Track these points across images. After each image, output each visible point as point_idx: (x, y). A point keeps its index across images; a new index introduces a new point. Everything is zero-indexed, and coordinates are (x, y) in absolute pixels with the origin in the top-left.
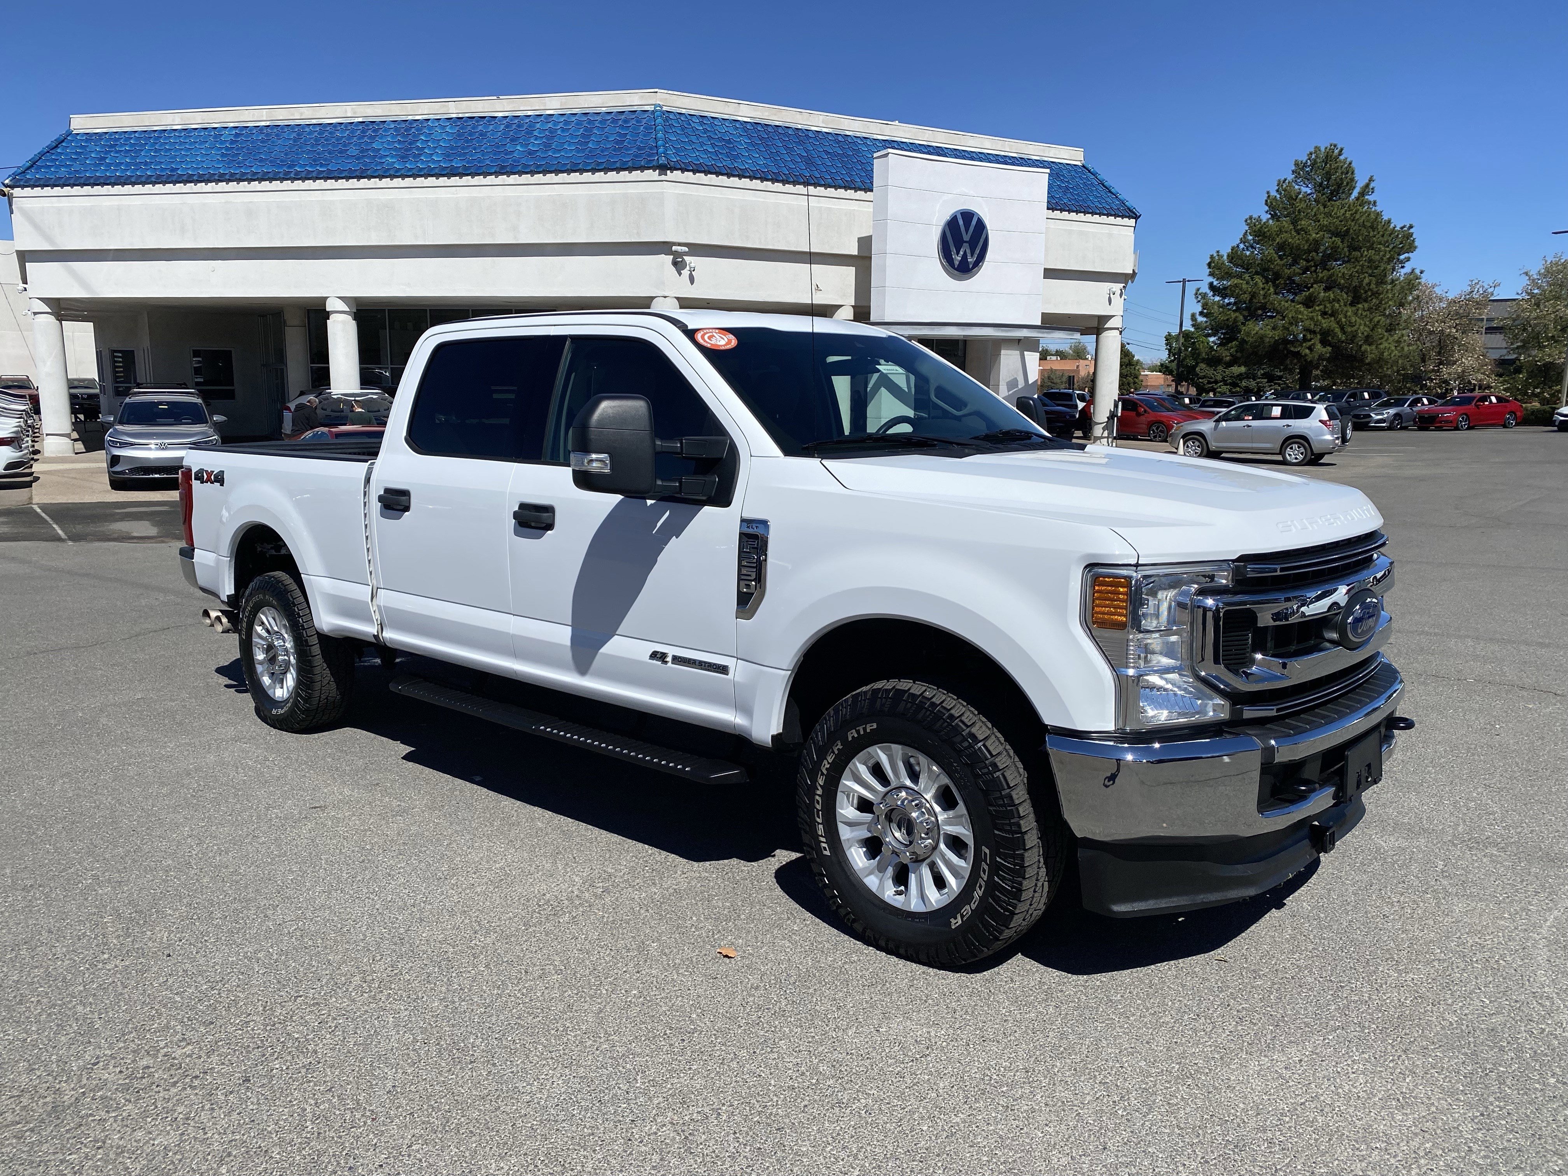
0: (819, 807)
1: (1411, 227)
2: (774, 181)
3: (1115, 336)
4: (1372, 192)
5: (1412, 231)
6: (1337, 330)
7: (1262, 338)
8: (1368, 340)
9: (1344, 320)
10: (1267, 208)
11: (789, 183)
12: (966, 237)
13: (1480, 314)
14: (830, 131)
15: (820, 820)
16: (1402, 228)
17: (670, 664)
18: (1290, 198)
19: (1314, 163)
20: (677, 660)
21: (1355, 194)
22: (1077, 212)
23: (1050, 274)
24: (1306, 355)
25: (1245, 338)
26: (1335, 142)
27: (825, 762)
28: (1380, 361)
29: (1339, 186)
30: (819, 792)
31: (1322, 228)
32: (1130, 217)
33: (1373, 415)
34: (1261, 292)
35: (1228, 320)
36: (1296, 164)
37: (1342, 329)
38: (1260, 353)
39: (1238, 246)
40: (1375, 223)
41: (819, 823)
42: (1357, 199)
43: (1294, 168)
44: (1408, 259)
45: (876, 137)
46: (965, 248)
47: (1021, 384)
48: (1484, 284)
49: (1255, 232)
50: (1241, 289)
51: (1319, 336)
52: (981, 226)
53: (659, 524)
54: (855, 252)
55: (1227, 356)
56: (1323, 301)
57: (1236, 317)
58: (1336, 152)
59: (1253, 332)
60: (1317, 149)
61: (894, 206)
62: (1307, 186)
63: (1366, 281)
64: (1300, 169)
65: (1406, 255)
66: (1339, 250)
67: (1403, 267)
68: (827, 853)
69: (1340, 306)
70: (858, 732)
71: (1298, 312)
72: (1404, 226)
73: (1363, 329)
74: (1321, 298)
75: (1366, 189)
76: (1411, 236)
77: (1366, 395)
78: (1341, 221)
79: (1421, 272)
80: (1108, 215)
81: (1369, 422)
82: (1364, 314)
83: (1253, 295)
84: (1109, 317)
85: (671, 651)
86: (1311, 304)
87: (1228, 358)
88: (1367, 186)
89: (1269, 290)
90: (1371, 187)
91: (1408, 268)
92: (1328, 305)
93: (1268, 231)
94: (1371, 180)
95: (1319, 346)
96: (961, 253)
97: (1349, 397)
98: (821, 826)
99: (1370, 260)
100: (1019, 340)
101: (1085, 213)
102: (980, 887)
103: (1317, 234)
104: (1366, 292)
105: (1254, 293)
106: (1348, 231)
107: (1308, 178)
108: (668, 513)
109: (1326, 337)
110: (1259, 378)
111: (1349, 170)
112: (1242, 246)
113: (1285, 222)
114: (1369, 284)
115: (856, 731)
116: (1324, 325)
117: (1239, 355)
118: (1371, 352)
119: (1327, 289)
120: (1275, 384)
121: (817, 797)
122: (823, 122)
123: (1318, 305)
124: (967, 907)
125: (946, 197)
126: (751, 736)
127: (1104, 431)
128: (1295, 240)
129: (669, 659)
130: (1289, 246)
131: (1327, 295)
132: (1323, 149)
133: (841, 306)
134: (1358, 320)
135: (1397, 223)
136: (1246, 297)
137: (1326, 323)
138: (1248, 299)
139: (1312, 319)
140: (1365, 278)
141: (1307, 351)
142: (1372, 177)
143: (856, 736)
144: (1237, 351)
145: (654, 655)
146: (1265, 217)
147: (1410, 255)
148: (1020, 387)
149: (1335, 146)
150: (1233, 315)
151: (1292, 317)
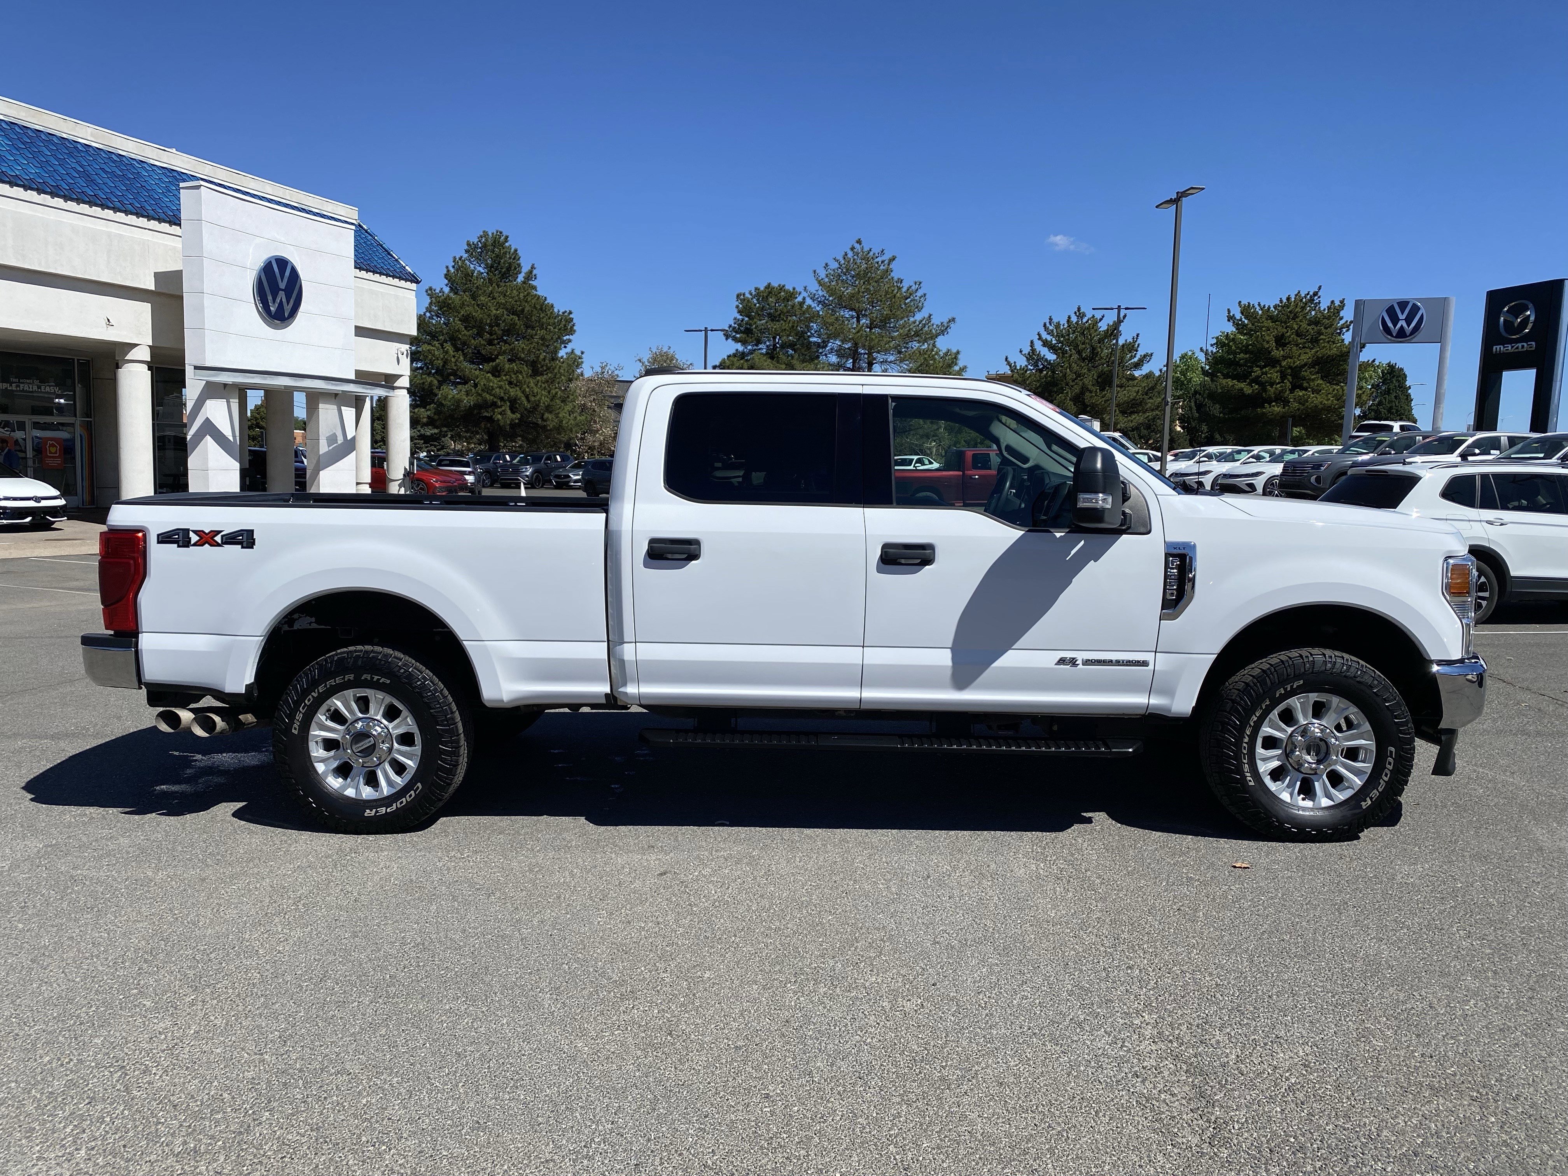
0: (1245, 752)
1: (570, 313)
2: (53, 195)
3: (404, 396)
4: (535, 278)
5: (571, 316)
6: (523, 399)
7: (459, 401)
8: (548, 409)
9: (527, 390)
10: (446, 281)
11: (72, 200)
12: (282, 285)
13: (611, 392)
14: (101, 147)
15: (1245, 761)
16: (564, 313)
17: (1081, 666)
18: (467, 275)
19: (485, 246)
20: (1087, 662)
21: (521, 278)
22: (367, 271)
23: (361, 332)
24: (498, 420)
25: (443, 402)
26: (500, 230)
27: (1254, 717)
28: (559, 429)
29: (509, 269)
30: (1246, 740)
31: (499, 305)
32: (412, 281)
33: (572, 476)
34: (453, 359)
35: (423, 383)
36: (468, 244)
37: (527, 397)
38: (456, 416)
39: (425, 314)
40: (543, 307)
41: (1244, 763)
42: (524, 283)
43: (466, 247)
44: (570, 341)
45: (152, 162)
46: (282, 295)
47: (340, 440)
48: (611, 367)
49: (439, 302)
50: (434, 355)
51: (508, 404)
52: (295, 276)
53: (1073, 552)
54: (152, 287)
55: (424, 418)
56: (509, 372)
57: (431, 381)
58: (502, 238)
59: (450, 396)
60: (485, 234)
61: (210, 242)
62: (480, 266)
63: (542, 357)
64: (471, 249)
65: (568, 337)
66: (517, 327)
67: (565, 347)
68: (1252, 783)
69: (523, 377)
70: (1285, 689)
71: (489, 380)
72: (566, 312)
73: (545, 400)
74: (506, 370)
75: (530, 276)
76: (572, 321)
77: (559, 459)
78: (516, 301)
79: (582, 353)
80: (394, 277)
81: (569, 482)
82: (543, 386)
83: (446, 362)
84: (399, 376)
85: (1080, 656)
86: (497, 374)
87: (425, 420)
88: (531, 272)
89: (459, 358)
90: (534, 274)
91: (570, 347)
92: (513, 376)
93: (453, 303)
94: (533, 267)
95: (509, 412)
96: (278, 300)
97: (546, 459)
98: (1246, 765)
99: (543, 338)
100: (336, 395)
101: (374, 272)
102: (1386, 775)
103: (497, 310)
104: (542, 367)
105: (446, 359)
106: (523, 310)
107: (479, 259)
108: (1083, 542)
109: (514, 404)
110: (416, 439)
111: (515, 256)
112: (428, 314)
113: (467, 297)
114: (544, 360)
115: (1284, 688)
116: (512, 394)
117: (436, 417)
118: (551, 421)
119: (510, 361)
120: (431, 445)
121: (1245, 745)
122: (92, 135)
123: (505, 375)
124: (1375, 791)
125: (258, 240)
126: (1170, 711)
127: (400, 488)
128: (478, 314)
129: (1079, 662)
130: (473, 318)
131: (511, 366)
132: (490, 234)
133: (136, 345)
134: (539, 390)
135: (559, 307)
136: (440, 363)
137: (514, 392)
138: (441, 364)
139: (501, 387)
140: (541, 354)
141: (500, 417)
142: (533, 265)
143: (1283, 692)
144: (435, 414)
145: (1062, 661)
146: (447, 290)
147: (571, 337)
148: (339, 442)
149: (501, 233)
150: (429, 379)
151: (484, 385)
